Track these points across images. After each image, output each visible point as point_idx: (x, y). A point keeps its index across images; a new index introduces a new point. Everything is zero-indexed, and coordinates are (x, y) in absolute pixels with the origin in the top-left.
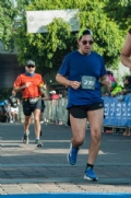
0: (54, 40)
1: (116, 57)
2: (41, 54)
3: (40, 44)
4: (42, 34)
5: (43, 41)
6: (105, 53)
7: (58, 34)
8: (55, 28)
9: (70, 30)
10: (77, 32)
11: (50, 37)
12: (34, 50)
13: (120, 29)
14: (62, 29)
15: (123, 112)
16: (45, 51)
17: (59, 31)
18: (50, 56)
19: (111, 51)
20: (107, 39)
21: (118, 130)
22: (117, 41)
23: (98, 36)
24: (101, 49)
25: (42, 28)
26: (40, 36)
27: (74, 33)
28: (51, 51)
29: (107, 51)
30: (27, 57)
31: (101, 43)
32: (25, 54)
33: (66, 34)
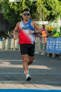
0: (23, 6)
1: (57, 16)
2: (16, 13)
3: (16, 8)
5: (17, 6)
7: (26, 3)
10: (36, 2)
12: (12, 11)
15: (59, 46)
16: (19, 12)
18: (21, 14)
19: (54, 13)
20: (52, 6)
22: (57, 7)
23: (47, 4)
24: (49, 12)
27: (34, 2)
29: (52, 13)
30: (9, 15)
31: (49, 8)
32: (8, 13)
33: (30, 3)
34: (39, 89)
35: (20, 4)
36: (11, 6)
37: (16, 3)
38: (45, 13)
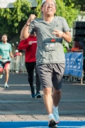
0: (19, 13)
2: (10, 23)
3: (9, 16)
4: (10, 9)
5: (11, 14)
7: (22, 9)
8: (20, 5)
9: (30, 6)
11: (16, 11)
13: (66, 5)
14: (25, 6)
15: (67, 65)
16: (13, 21)
17: (22, 7)
18: (16, 25)
20: (57, 13)
22: (64, 15)
25: (10, 4)
27: (33, 8)
28: (17, 21)
33: (28, 9)
34: (39, 121)
35: (14, 11)
36: (2, 13)
37: (8, 10)
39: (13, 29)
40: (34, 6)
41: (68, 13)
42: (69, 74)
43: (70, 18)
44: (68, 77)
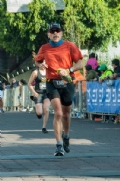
0: (36, 20)
1: (105, 39)
2: (23, 36)
3: (21, 25)
4: (23, 13)
5: (24, 21)
6: (93, 34)
7: (41, 14)
8: (38, 6)
9: (54, 8)
10: (62, 11)
11: (33, 17)
12: (14, 30)
13: (109, 7)
14: (45, 8)
15: (113, 98)
16: (27, 33)
17: (42, 10)
18: (33, 37)
19: (100, 32)
20: (95, 18)
21: (107, 117)
22: (106, 21)
23: (85, 15)
24: (89, 30)
25: (24, 7)
26: (21, 15)
27: (58, 12)
28: (34, 32)
29: (95, 32)
30: (7, 39)
31: (89, 23)
32: (5, 36)
33: (50, 14)
35: (30, 17)
38: (82, 33)
39: (29, 44)
40: (60, 9)
41: (112, 19)
42: (117, 112)
43: (115, 26)
44: (114, 117)
